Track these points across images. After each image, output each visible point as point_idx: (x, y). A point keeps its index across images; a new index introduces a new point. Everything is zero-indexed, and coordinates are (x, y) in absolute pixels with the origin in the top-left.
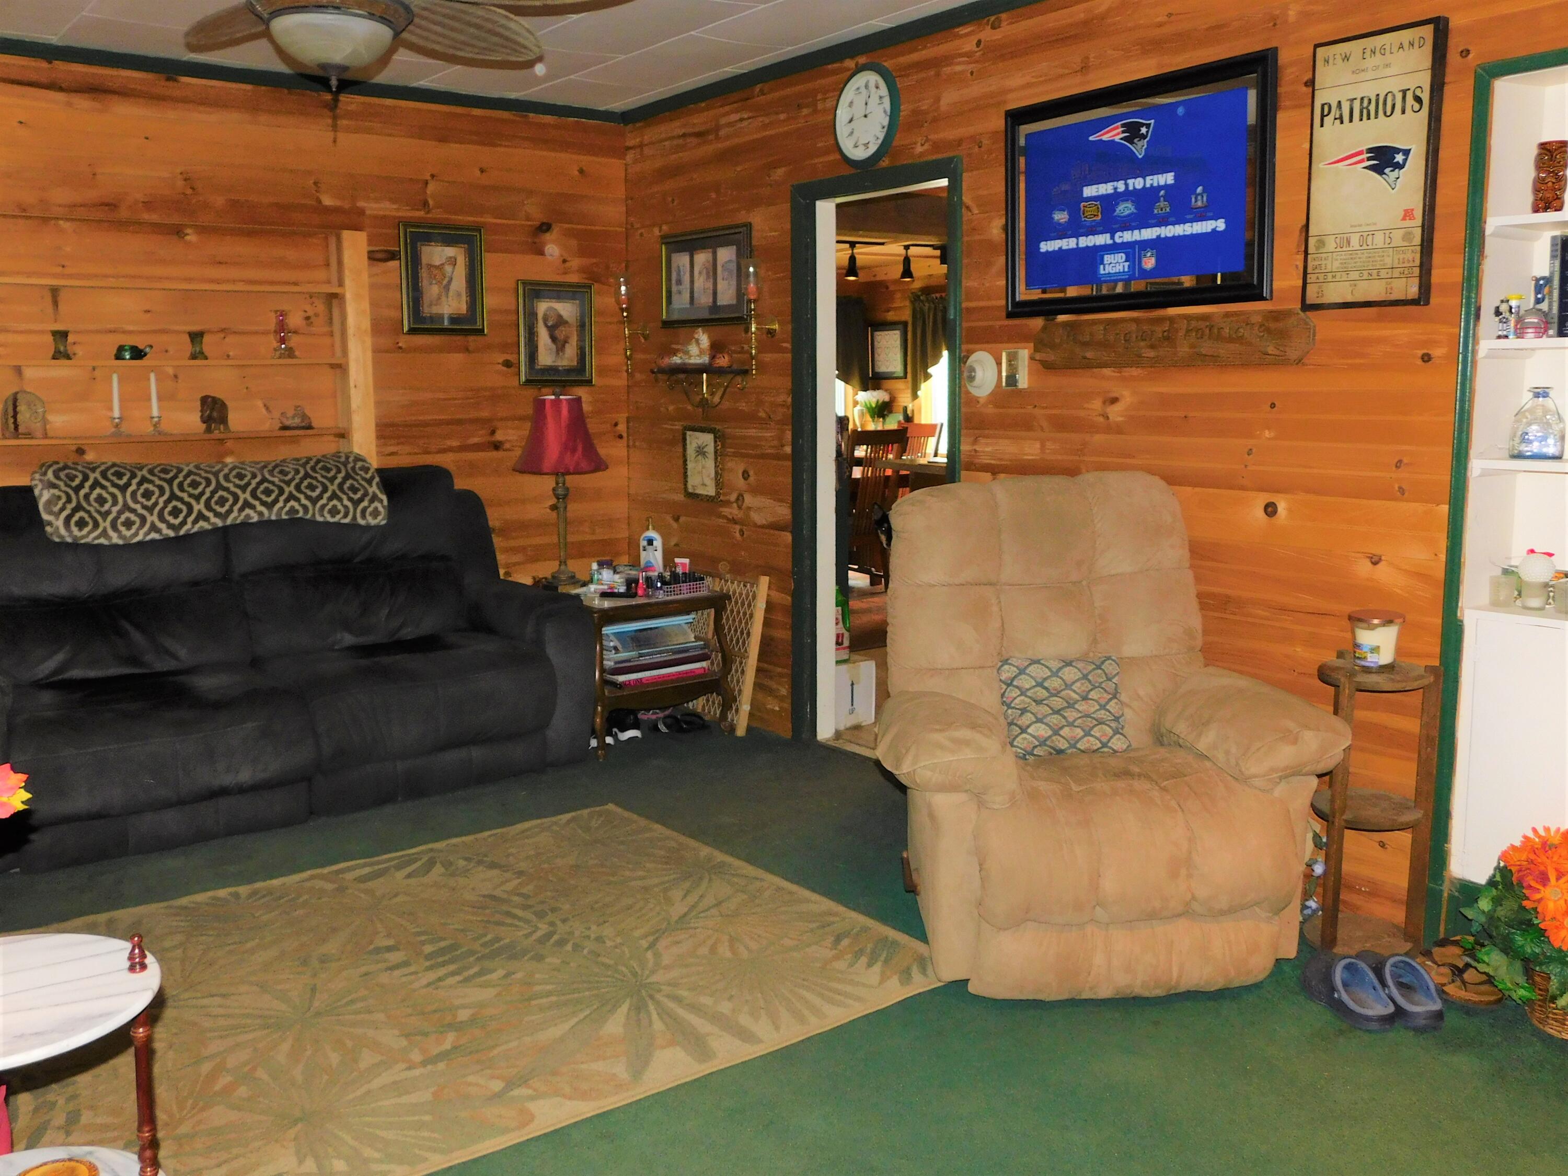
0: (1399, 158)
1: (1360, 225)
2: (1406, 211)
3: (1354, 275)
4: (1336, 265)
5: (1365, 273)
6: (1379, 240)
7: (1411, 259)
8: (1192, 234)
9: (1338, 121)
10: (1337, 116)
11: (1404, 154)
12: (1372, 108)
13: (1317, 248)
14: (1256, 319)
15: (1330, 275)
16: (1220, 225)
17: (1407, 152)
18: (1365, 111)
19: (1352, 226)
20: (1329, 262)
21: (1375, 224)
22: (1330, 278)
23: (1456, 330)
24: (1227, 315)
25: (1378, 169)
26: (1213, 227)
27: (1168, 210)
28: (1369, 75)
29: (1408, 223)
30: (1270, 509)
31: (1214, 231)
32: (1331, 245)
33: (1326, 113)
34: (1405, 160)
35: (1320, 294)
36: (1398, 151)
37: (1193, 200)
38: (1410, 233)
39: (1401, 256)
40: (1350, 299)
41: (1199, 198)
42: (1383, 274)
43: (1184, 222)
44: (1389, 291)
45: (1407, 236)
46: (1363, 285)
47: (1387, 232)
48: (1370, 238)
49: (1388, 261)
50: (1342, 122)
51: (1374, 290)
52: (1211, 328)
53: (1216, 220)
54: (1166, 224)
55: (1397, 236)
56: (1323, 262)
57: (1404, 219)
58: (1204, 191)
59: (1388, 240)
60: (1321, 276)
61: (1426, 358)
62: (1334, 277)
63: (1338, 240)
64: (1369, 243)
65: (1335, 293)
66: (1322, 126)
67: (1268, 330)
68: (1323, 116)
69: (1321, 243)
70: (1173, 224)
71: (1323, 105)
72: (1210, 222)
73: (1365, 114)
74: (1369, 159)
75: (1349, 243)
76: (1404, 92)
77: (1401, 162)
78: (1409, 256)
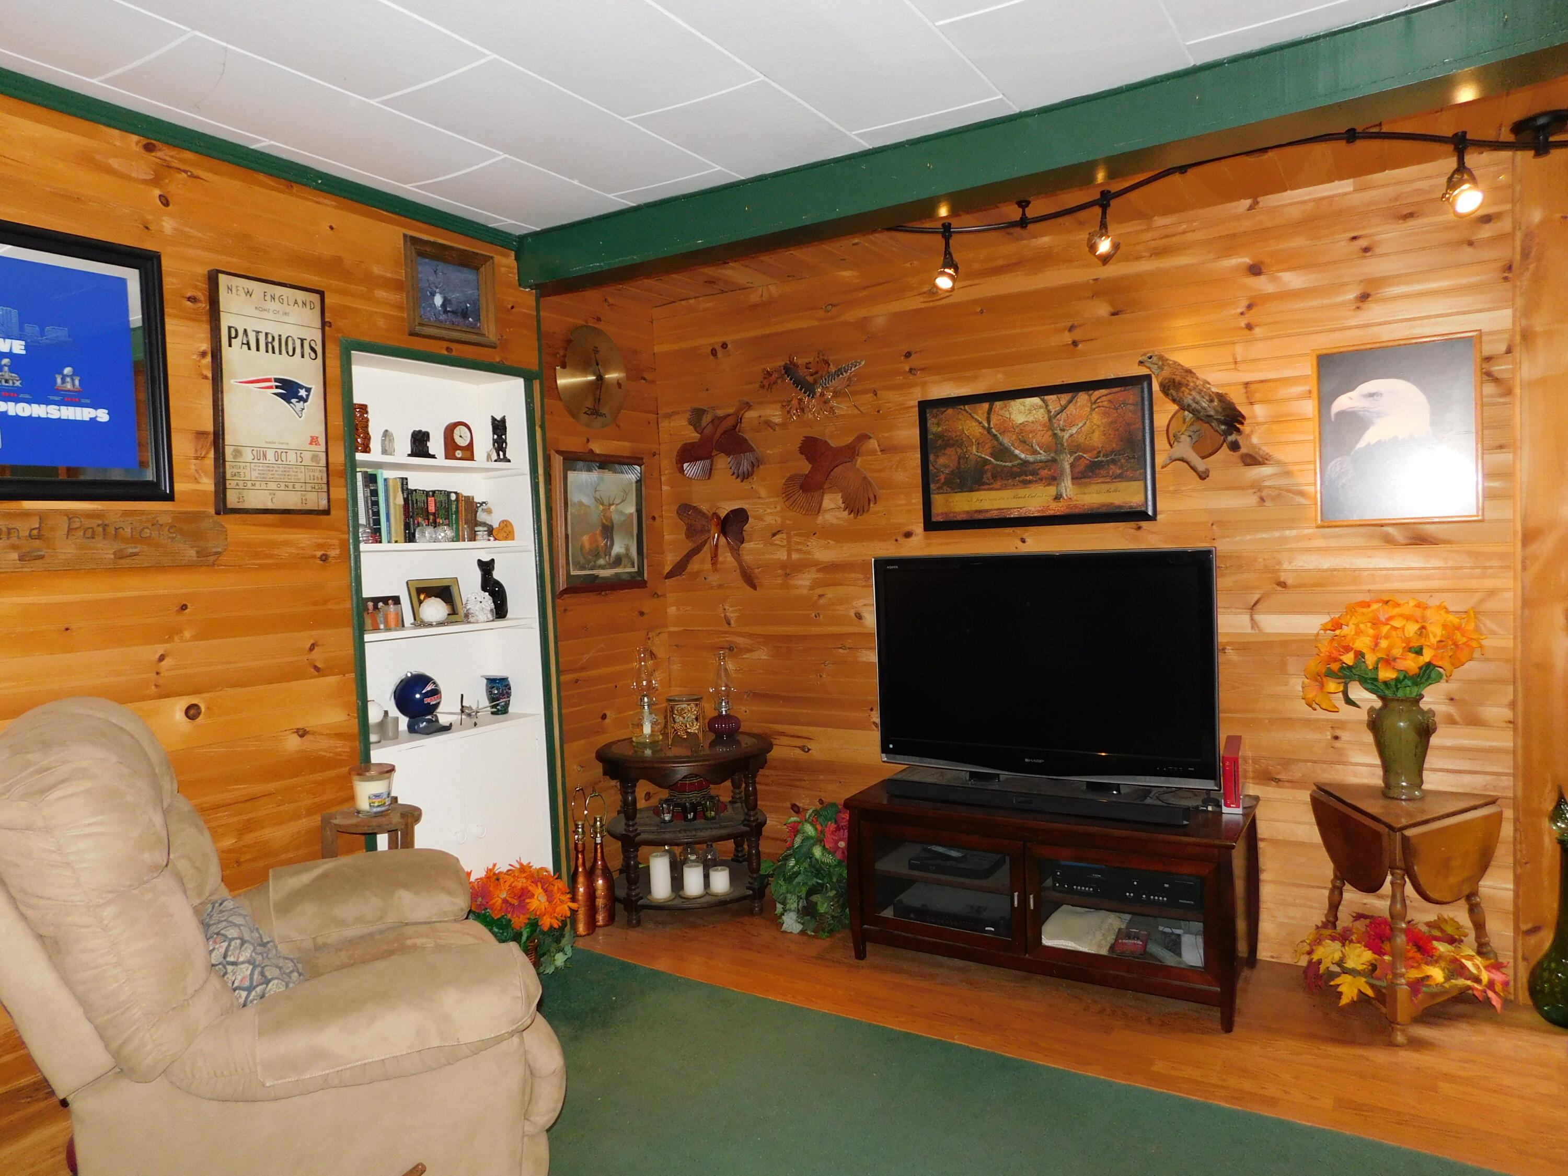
0: (303, 393)
1: (274, 443)
2: (312, 438)
3: (272, 486)
4: (255, 474)
5: (283, 485)
6: (292, 457)
7: (320, 477)
8: (59, 419)
9: (245, 347)
10: (245, 342)
11: (306, 391)
12: (276, 344)
13: (235, 457)
14: (165, 520)
15: (249, 483)
16: (103, 415)
17: (308, 390)
18: (270, 346)
19: (266, 442)
20: (247, 471)
21: (287, 444)
22: (249, 486)
23: (346, 536)
24: (126, 513)
25: (286, 398)
26: (93, 416)
27: (18, 384)
28: (270, 316)
29: (313, 447)
30: (192, 712)
31: (93, 420)
32: (248, 456)
33: (233, 335)
34: (308, 396)
35: (241, 499)
36: (302, 387)
37: (59, 381)
38: (317, 456)
39: (312, 474)
40: (270, 506)
41: (68, 379)
42: (298, 486)
43: (48, 403)
44: (304, 501)
45: (315, 458)
46: (280, 495)
47: (299, 452)
48: (284, 454)
49: (301, 476)
50: (249, 349)
51: (291, 500)
52: (105, 527)
53: (96, 408)
54: (17, 401)
55: (307, 456)
56: (241, 470)
57: (311, 443)
58: (75, 374)
59: (300, 459)
60: (241, 483)
61: (324, 558)
62: (253, 485)
63: (255, 452)
64: (284, 459)
65: (256, 499)
66: (230, 345)
67: (182, 532)
68: (230, 338)
69: (238, 453)
70: (29, 402)
71: (230, 328)
72: (86, 410)
73: (270, 347)
74: (277, 387)
75: (265, 456)
76: (302, 340)
77: (305, 396)
78: (317, 474)
